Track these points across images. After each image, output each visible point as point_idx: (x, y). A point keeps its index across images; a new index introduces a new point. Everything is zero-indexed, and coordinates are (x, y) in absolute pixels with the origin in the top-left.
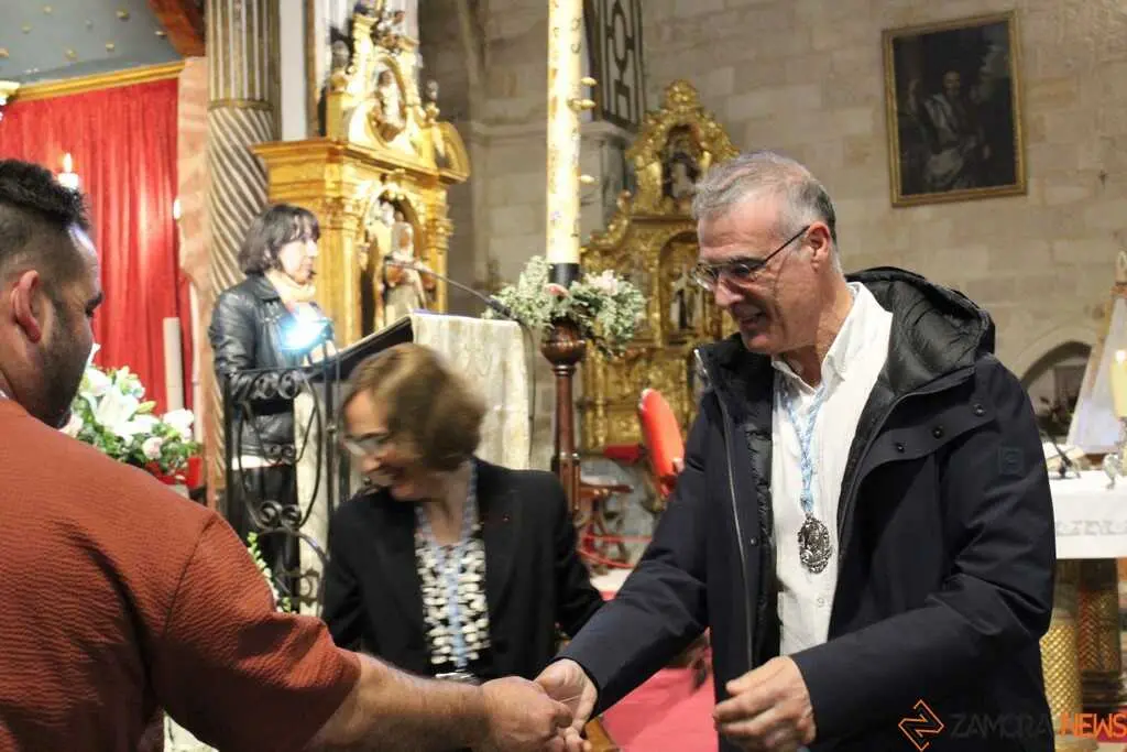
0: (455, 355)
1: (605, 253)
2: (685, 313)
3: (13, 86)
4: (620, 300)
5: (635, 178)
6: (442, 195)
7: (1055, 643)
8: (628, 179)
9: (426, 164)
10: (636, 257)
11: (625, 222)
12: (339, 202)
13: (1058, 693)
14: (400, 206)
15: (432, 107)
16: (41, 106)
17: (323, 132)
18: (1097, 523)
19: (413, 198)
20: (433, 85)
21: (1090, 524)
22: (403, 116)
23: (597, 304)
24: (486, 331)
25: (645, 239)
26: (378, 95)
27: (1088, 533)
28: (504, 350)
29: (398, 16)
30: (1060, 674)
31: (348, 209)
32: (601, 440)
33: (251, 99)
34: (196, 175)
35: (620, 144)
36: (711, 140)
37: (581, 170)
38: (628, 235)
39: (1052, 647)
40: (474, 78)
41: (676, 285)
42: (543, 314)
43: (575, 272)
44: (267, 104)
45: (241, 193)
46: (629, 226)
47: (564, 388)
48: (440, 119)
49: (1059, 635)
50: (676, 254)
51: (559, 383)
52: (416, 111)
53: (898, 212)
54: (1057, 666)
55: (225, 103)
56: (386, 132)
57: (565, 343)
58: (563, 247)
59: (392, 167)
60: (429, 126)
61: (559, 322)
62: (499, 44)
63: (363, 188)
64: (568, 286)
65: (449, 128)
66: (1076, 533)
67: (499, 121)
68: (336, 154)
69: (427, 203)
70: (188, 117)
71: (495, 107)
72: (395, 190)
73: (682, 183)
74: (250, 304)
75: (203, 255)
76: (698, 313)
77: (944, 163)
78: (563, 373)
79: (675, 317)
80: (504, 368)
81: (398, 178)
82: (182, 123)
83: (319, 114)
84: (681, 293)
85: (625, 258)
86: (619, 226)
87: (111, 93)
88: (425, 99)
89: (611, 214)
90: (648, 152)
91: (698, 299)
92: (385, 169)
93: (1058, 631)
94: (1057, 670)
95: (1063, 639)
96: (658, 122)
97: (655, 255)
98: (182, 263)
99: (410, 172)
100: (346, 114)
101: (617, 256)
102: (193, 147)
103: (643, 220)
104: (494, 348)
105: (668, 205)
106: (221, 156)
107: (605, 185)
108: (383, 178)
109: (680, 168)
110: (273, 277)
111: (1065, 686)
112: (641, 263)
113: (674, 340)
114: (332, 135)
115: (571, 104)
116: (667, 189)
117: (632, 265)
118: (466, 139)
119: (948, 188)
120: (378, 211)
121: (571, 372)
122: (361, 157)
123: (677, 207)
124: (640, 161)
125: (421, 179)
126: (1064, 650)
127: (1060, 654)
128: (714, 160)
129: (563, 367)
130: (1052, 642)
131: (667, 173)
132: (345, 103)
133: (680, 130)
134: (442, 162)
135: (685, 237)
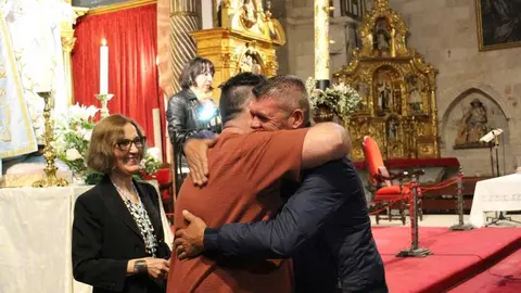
1: (348, 75)
2: (385, 101)
3: (86, 9)
4: (348, 96)
5: (361, 41)
6: (274, 51)
8: (357, 42)
9: (266, 37)
10: (362, 77)
11: (357, 62)
12: (227, 55)
14: (255, 57)
15: (268, 12)
16: (98, 18)
17: (220, 25)
19: (261, 53)
20: (269, 3)
22: (256, 17)
23: (338, 98)
25: (366, 69)
26: (244, 8)
31: (232, 59)
33: (189, 11)
34: (166, 46)
35: (354, 26)
36: (395, 23)
38: (358, 67)
41: (380, 89)
42: (313, 103)
43: (327, 84)
44: (195, 14)
45: (185, 53)
46: (359, 63)
48: (272, 18)
50: (380, 75)
52: (261, 15)
53: (482, 53)
55: (177, 13)
56: (248, 24)
57: (323, 116)
58: (322, 73)
59: (251, 39)
60: (267, 21)
61: (320, 106)
63: (238, 49)
64: (325, 90)
65: (276, 22)
67: (299, 18)
68: (227, 34)
69: (267, 55)
70: (162, 20)
71: (297, 12)
72: (252, 50)
73: (383, 43)
74: (183, 101)
75: (169, 80)
76: (391, 101)
77: (503, 30)
79: (380, 104)
81: (254, 45)
82: (159, 23)
83: (218, 17)
84: (383, 92)
85: (357, 77)
86: (354, 63)
87: (128, 11)
88: (265, 9)
89: (350, 58)
90: (366, 30)
91: (391, 96)
92: (248, 40)
96: (371, 16)
97: (370, 76)
98: (160, 85)
99: (258, 41)
100: (230, 17)
101: (354, 77)
102: (164, 34)
103: (365, 60)
105: (377, 53)
106: (176, 36)
107: (348, 45)
108: (247, 45)
109: (382, 36)
110: (192, 88)
112: (364, 80)
113: (380, 114)
114: (224, 27)
115: (324, 9)
116: (376, 46)
118: (284, 26)
119: (506, 41)
120: (245, 60)
122: (237, 36)
123: (380, 54)
124: (363, 34)
125: (264, 45)
128: (397, 32)
131: (375, 39)
132: (230, 12)
133: (381, 19)
134: (273, 37)
135: (385, 68)
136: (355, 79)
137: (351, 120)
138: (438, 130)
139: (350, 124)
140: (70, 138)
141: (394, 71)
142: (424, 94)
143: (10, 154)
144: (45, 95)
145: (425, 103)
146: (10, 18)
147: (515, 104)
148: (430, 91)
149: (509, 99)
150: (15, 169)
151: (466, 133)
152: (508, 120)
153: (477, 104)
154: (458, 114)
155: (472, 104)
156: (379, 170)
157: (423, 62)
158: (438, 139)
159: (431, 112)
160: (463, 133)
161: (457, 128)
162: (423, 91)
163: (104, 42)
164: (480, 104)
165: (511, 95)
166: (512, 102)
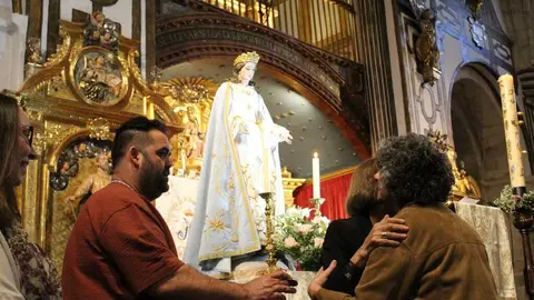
0: (474, 219)
3: (304, 180)
9: (462, 192)
15: (463, 171)
20: (462, 163)
24: (487, 211)
28: (496, 219)
29: (445, 137)
37: (521, 149)
40: (480, 164)
42: (512, 207)
43: (523, 190)
47: (526, 239)
48: (466, 175)
51: (523, 237)
52: (456, 173)
57: (523, 219)
58: (517, 180)
60: (462, 178)
61: (519, 211)
62: (489, 149)
64: (522, 195)
65: (470, 178)
67: (492, 179)
71: (490, 174)
78: (524, 233)
80: (497, 226)
88: (460, 169)
104: (491, 218)
115: (513, 123)
121: (528, 232)
129: (524, 230)
134: (469, 192)
140: (289, 232)
143: (238, 253)
144: (266, 196)
146: (238, 140)
150: (243, 267)
163: (316, 155)
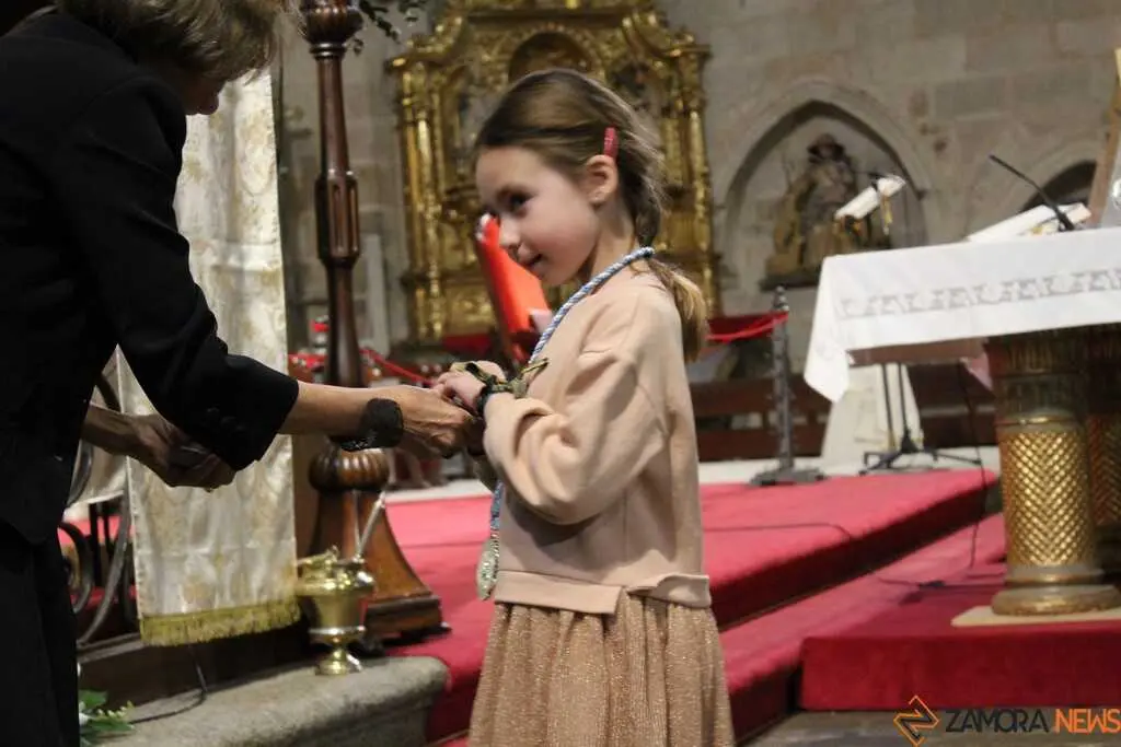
1: (433, 65)
7: (1056, 458)
10: (475, 70)
11: (459, 21)
13: (1062, 528)
18: (1105, 273)
21: (1095, 275)
25: (488, 44)
27: (1093, 288)
30: (1065, 501)
32: (438, 327)
38: (463, 40)
39: (1051, 463)
46: (464, 29)
47: (329, 76)
49: (1060, 446)
51: (321, 70)
54: (1059, 490)
57: (327, 8)
66: (1076, 290)
78: (326, 54)
85: (462, 72)
86: (450, 25)
89: (439, 9)
93: (1059, 440)
94: (1059, 495)
95: (1066, 451)
97: (501, 67)
101: (450, 70)
103: (483, 18)
111: (1072, 517)
112: (483, 79)
117: (471, 81)
121: (338, 54)
126: (1068, 467)
127: (1062, 473)
129: (325, 45)
130: (1051, 456)
135: (545, 43)
136: (454, 77)
137: (447, 206)
138: (713, 233)
139: (443, 217)
141: (575, 53)
142: (670, 125)
145: (672, 146)
147: (940, 147)
148: (686, 113)
149: (924, 130)
151: (798, 240)
152: (920, 195)
153: (827, 152)
154: (773, 183)
155: (814, 150)
156: (531, 321)
157: (664, 23)
158: (715, 260)
159: (690, 175)
160: (788, 240)
161: (770, 225)
162: (666, 111)
164: (838, 151)
165: (930, 118)
166: (931, 139)
